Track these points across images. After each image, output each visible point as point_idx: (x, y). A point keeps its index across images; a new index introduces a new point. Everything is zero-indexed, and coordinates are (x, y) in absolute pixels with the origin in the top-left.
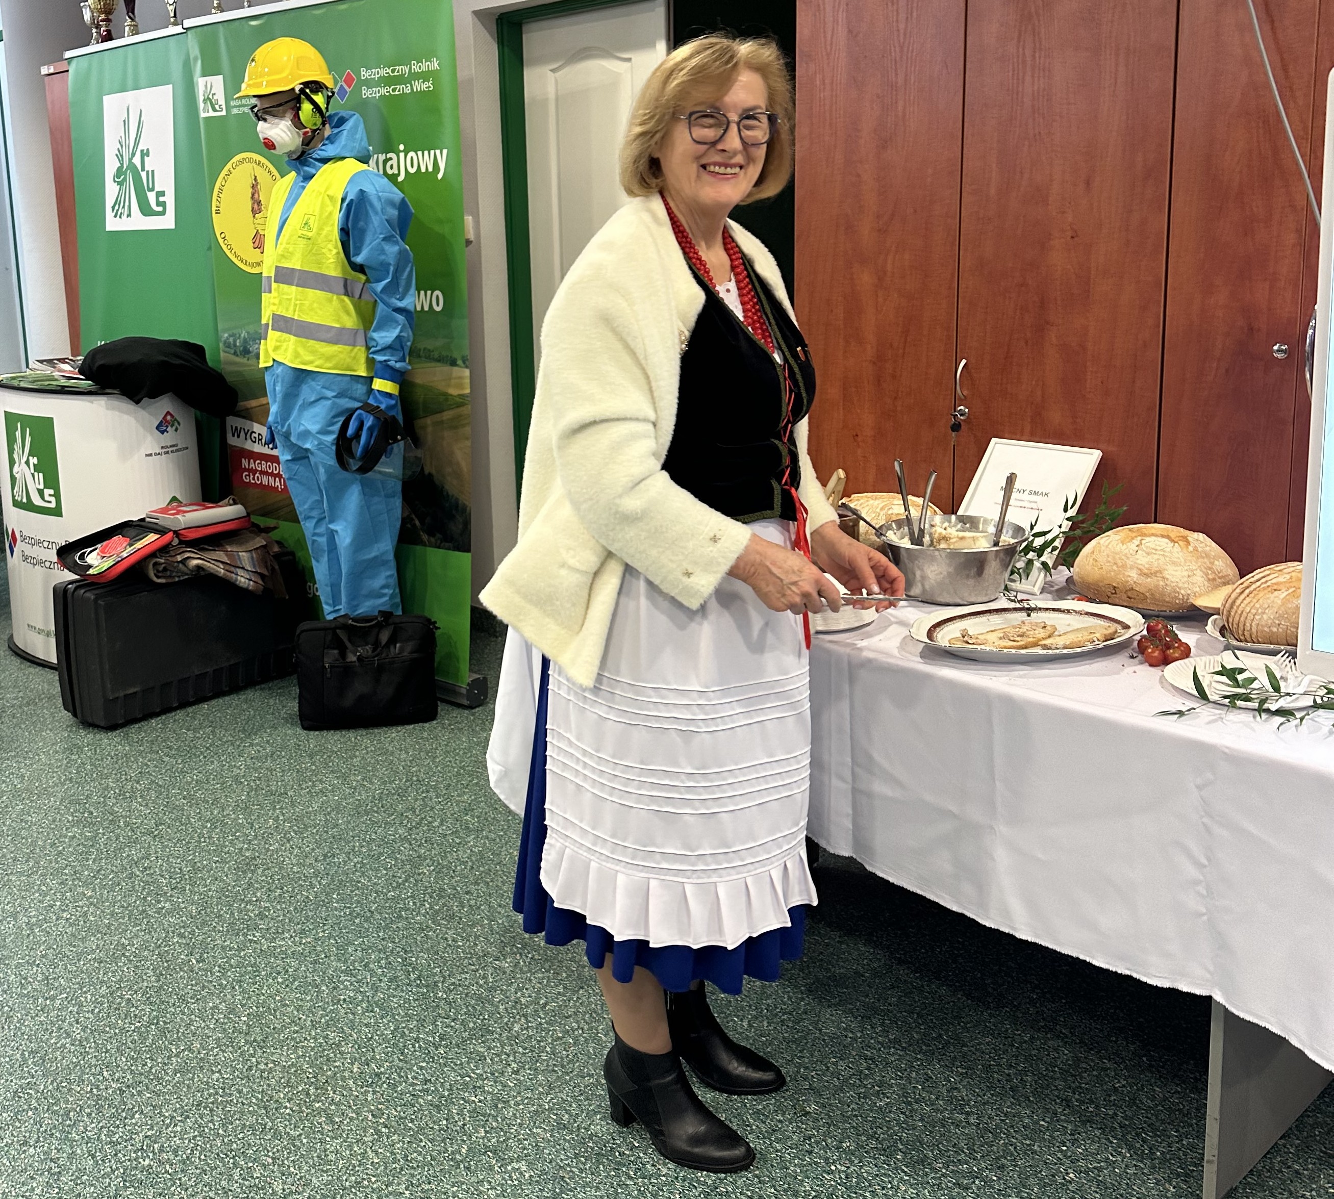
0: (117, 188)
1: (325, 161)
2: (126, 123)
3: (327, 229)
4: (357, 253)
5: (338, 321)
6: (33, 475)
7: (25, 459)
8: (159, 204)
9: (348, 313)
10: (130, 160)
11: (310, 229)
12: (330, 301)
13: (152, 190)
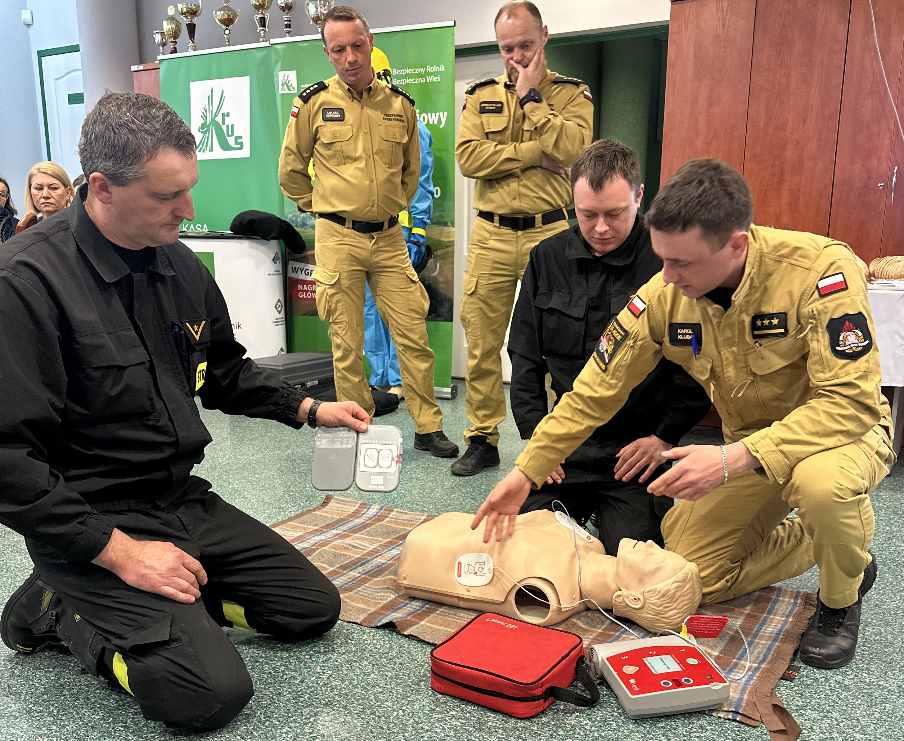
0: (201, 135)
2: (210, 98)
10: (213, 119)
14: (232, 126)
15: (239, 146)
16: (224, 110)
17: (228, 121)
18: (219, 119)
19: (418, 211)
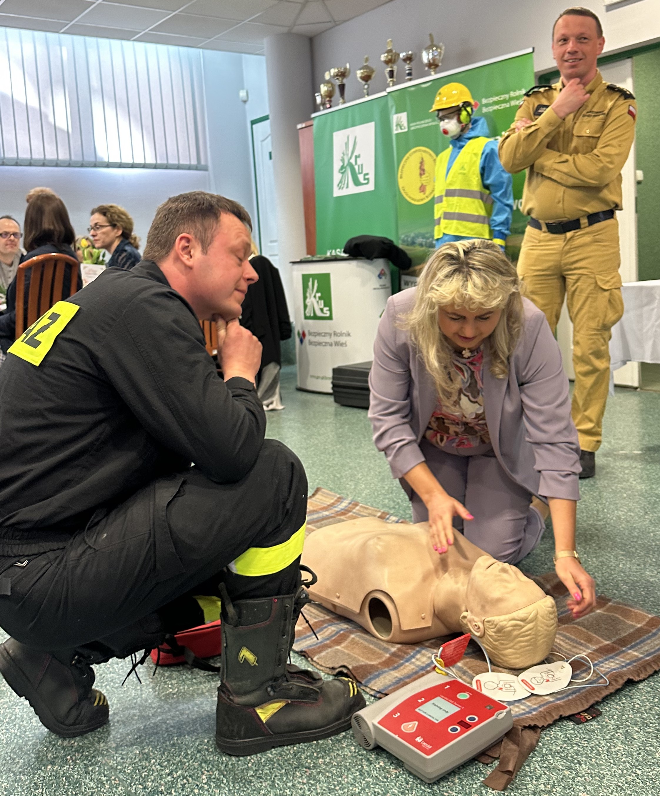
0: (340, 175)
1: (470, 139)
2: (347, 144)
3: (473, 169)
4: (487, 179)
5: (477, 212)
6: (318, 302)
7: (313, 295)
8: (365, 179)
9: (481, 208)
10: (349, 161)
11: (465, 170)
12: (474, 202)
13: (362, 173)
14: (362, 165)
15: (366, 181)
16: (356, 153)
17: (359, 162)
18: (353, 161)
19: (496, 224)
